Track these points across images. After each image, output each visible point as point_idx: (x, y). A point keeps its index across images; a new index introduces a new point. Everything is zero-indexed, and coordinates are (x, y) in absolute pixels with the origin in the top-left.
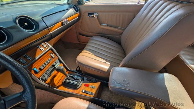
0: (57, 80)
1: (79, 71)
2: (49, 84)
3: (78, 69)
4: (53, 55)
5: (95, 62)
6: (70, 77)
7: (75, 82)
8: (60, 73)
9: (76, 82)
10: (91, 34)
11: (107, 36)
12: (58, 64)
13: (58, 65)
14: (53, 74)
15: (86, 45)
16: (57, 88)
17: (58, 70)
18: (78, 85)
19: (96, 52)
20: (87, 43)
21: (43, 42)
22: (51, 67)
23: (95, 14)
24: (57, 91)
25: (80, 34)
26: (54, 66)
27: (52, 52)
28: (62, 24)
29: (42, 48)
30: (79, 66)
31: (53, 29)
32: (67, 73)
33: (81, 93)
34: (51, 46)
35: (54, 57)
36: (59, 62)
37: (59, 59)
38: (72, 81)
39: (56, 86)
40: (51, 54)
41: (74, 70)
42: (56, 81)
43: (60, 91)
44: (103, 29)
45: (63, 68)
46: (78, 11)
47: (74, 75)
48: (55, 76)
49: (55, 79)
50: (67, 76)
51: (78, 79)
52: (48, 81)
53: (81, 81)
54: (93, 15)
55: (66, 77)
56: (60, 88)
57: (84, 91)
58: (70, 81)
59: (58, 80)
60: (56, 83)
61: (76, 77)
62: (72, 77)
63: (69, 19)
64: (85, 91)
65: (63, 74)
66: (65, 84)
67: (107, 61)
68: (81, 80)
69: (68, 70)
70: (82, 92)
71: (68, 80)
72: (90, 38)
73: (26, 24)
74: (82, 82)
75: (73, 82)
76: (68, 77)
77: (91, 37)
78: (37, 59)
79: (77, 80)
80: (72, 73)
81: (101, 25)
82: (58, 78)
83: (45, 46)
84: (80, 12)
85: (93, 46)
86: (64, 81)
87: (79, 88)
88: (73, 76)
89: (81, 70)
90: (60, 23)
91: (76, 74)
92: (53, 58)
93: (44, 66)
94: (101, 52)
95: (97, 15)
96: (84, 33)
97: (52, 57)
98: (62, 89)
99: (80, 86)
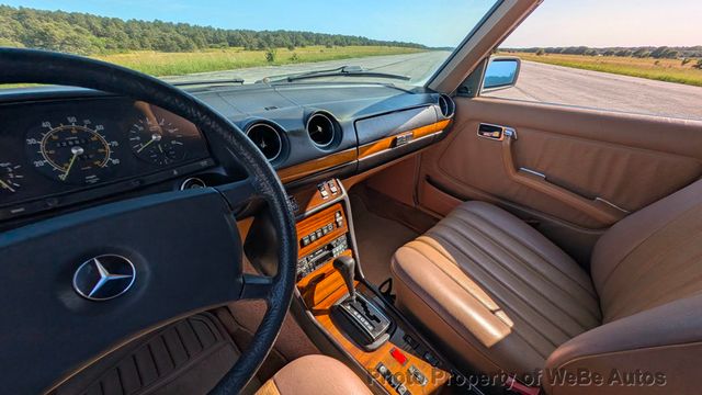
0: (322, 290)
1: (388, 297)
2: (302, 290)
3: (384, 290)
4: (340, 219)
5: (455, 292)
6: (358, 299)
7: (367, 323)
8: (337, 274)
9: (371, 328)
10: (468, 191)
11: (532, 218)
12: (341, 247)
13: (339, 250)
14: (321, 269)
15: (439, 220)
16: (314, 315)
17: (339, 264)
18: (373, 341)
19: (468, 256)
20: (444, 216)
21: (335, 177)
22: (323, 248)
23: (508, 131)
24: (313, 322)
25: (429, 180)
26: (330, 247)
27: (341, 209)
28: (394, 142)
29: (325, 193)
30: (390, 280)
31: (368, 151)
32: (355, 283)
34: (345, 193)
35: (340, 223)
36: (345, 242)
37: (348, 235)
38: (359, 316)
39: (314, 305)
40: (338, 215)
41: (376, 284)
42: (318, 293)
43: (319, 329)
44: (523, 185)
45: (351, 265)
46: (449, 114)
47: (372, 300)
48: (322, 277)
49: (320, 286)
50: (352, 295)
51: (379, 321)
52: (305, 282)
53: (387, 332)
54: (496, 134)
55: (349, 295)
56: (321, 318)
57: (383, 369)
58: (356, 313)
59: (325, 292)
60: (317, 298)
61: (375, 310)
62: (364, 304)
63: (416, 132)
64: (388, 372)
65: (342, 281)
66: (337, 315)
67: (503, 307)
68: (386, 327)
69: (358, 277)
70: (378, 370)
71: (349, 307)
72: (459, 204)
73: (320, 129)
74: (389, 336)
75: (363, 320)
76: (354, 297)
77: (465, 199)
78: (307, 214)
79: (374, 322)
80: (367, 292)
81: (517, 169)
82: (326, 287)
83: (334, 189)
84: (453, 118)
85: (464, 232)
86: (338, 303)
87: (373, 350)
88: (368, 303)
89: (394, 296)
90: (390, 140)
91: (376, 298)
92: (338, 226)
93: (313, 238)
94: (484, 265)
95: (513, 137)
96: (445, 179)
97: (337, 223)
98: (325, 323)
99: (377, 344)
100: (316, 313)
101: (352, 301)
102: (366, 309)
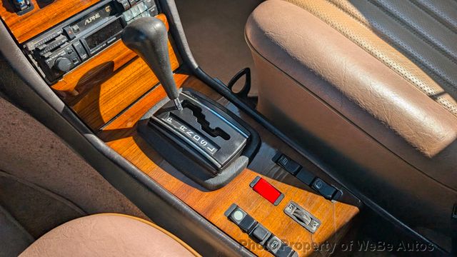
0: (115, 94)
3: (238, 88)
6: (186, 104)
7: (204, 143)
8: (140, 65)
9: (212, 150)
14: (101, 57)
16: (104, 140)
18: (218, 171)
24: (102, 153)
26: (117, 8)
30: (247, 72)
33: (219, 218)
38: (189, 133)
39: (104, 124)
42: (107, 100)
43: (115, 163)
47: (212, 104)
48: (108, 71)
49: (107, 88)
50: (172, 97)
51: (226, 137)
52: (70, 81)
53: (244, 152)
55: (168, 99)
56: (119, 143)
57: (238, 216)
58: (183, 128)
59: (123, 99)
60: (106, 110)
61: (216, 119)
62: (197, 112)
64: (248, 219)
65: (152, 79)
67: (450, 88)
68: (239, 146)
69: (184, 67)
70: (230, 218)
71: (169, 120)
74: (247, 159)
75: (196, 138)
76: (178, 102)
79: (218, 140)
80: (204, 91)
82: (122, 89)
86: (150, 115)
87: (220, 187)
88: (206, 109)
89: (255, 99)
98: (127, 152)
99: (225, 175)
100: (109, 137)
101: (175, 108)
102: (201, 118)
